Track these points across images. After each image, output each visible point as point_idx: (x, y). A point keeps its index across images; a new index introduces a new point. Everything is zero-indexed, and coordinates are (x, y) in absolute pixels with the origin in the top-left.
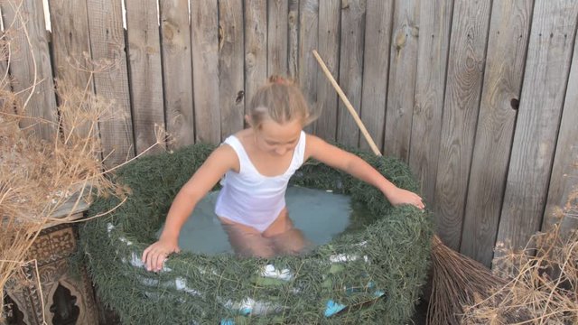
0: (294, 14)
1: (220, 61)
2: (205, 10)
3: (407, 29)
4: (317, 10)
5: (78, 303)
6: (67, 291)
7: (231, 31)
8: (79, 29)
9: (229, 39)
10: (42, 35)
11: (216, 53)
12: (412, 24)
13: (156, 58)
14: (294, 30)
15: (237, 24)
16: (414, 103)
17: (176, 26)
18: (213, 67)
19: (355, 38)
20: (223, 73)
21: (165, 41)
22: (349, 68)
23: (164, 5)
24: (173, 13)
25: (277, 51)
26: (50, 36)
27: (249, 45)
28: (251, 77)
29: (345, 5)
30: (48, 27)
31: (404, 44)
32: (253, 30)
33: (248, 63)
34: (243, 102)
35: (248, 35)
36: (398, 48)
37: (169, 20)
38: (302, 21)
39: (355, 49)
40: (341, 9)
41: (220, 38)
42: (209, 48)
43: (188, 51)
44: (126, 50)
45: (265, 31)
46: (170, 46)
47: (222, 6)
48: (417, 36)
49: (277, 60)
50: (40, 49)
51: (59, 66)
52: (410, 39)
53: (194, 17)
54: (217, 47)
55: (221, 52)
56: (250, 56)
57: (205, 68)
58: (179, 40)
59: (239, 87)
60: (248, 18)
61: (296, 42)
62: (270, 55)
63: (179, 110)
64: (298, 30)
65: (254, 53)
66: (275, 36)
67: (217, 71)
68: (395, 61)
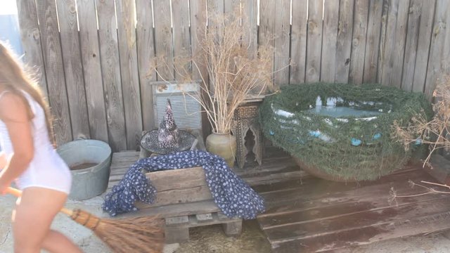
0: (385, 17)
1: (337, 42)
2: (332, 16)
3: (441, 24)
4: (397, 14)
5: (255, 139)
6: (252, 133)
7: (345, 26)
8: (270, 24)
9: (344, 30)
10: (255, 27)
11: (335, 38)
12: (443, 22)
13: (304, 39)
14: (384, 26)
15: (349, 23)
16: (441, 65)
17: (316, 23)
18: (334, 45)
19: (415, 30)
20: (339, 48)
21: (309, 31)
22: (410, 47)
23: (311, 14)
24: (314, 17)
25: (372, 38)
26: (258, 27)
27: (355, 34)
28: (355, 51)
29: (411, 11)
30: (258, 24)
31: (439, 32)
32: (358, 26)
33: (353, 44)
34: (349, 65)
35: (355, 28)
36: (436, 35)
37: (312, 21)
38: (389, 20)
39: (414, 36)
40: (408, 14)
41: (338, 30)
42: (332, 35)
43: (321, 36)
44: (290, 34)
45: (366, 26)
46: (312, 33)
47: (341, 14)
48: (445, 28)
49: (372, 43)
50: (254, 33)
51: (260, 41)
52: (442, 29)
53: (326, 19)
54: (336, 34)
55: (338, 37)
56: (355, 40)
57: (329, 45)
58: (317, 30)
59: (348, 56)
60: (356, 19)
61: (384, 33)
62: (368, 40)
63: (313, 66)
64: (386, 26)
65: (358, 38)
66: (372, 29)
67: (335, 47)
68: (434, 42)
